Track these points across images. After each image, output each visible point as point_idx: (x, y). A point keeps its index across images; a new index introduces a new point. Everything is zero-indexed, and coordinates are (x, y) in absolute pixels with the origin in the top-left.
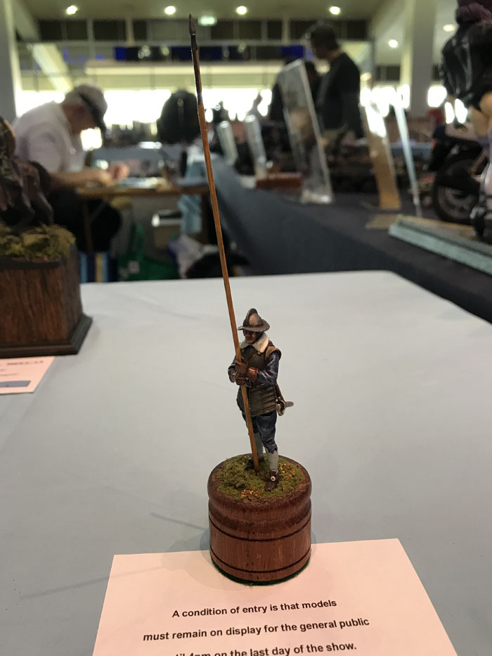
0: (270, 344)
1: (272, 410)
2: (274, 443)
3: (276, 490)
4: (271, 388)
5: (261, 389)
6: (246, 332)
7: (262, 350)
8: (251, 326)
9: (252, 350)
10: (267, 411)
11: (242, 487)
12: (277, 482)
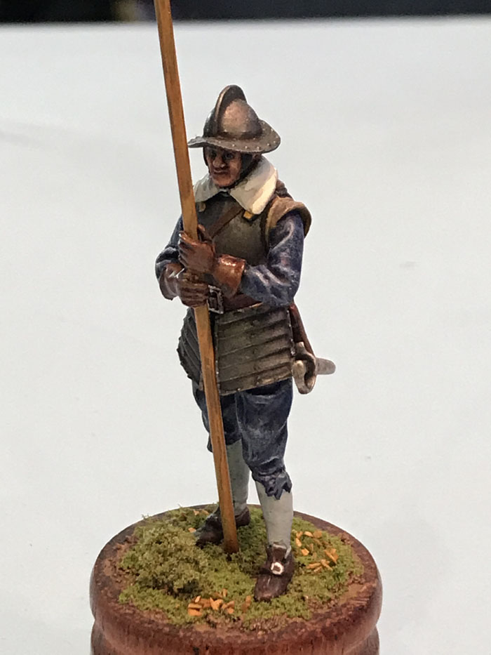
0: (280, 191)
1: (281, 377)
2: (282, 469)
3: (284, 598)
4: (279, 317)
5: (251, 319)
6: (211, 154)
7: (257, 207)
8: (227, 136)
9: (227, 206)
10: (267, 381)
11: (189, 591)
12: (286, 577)
